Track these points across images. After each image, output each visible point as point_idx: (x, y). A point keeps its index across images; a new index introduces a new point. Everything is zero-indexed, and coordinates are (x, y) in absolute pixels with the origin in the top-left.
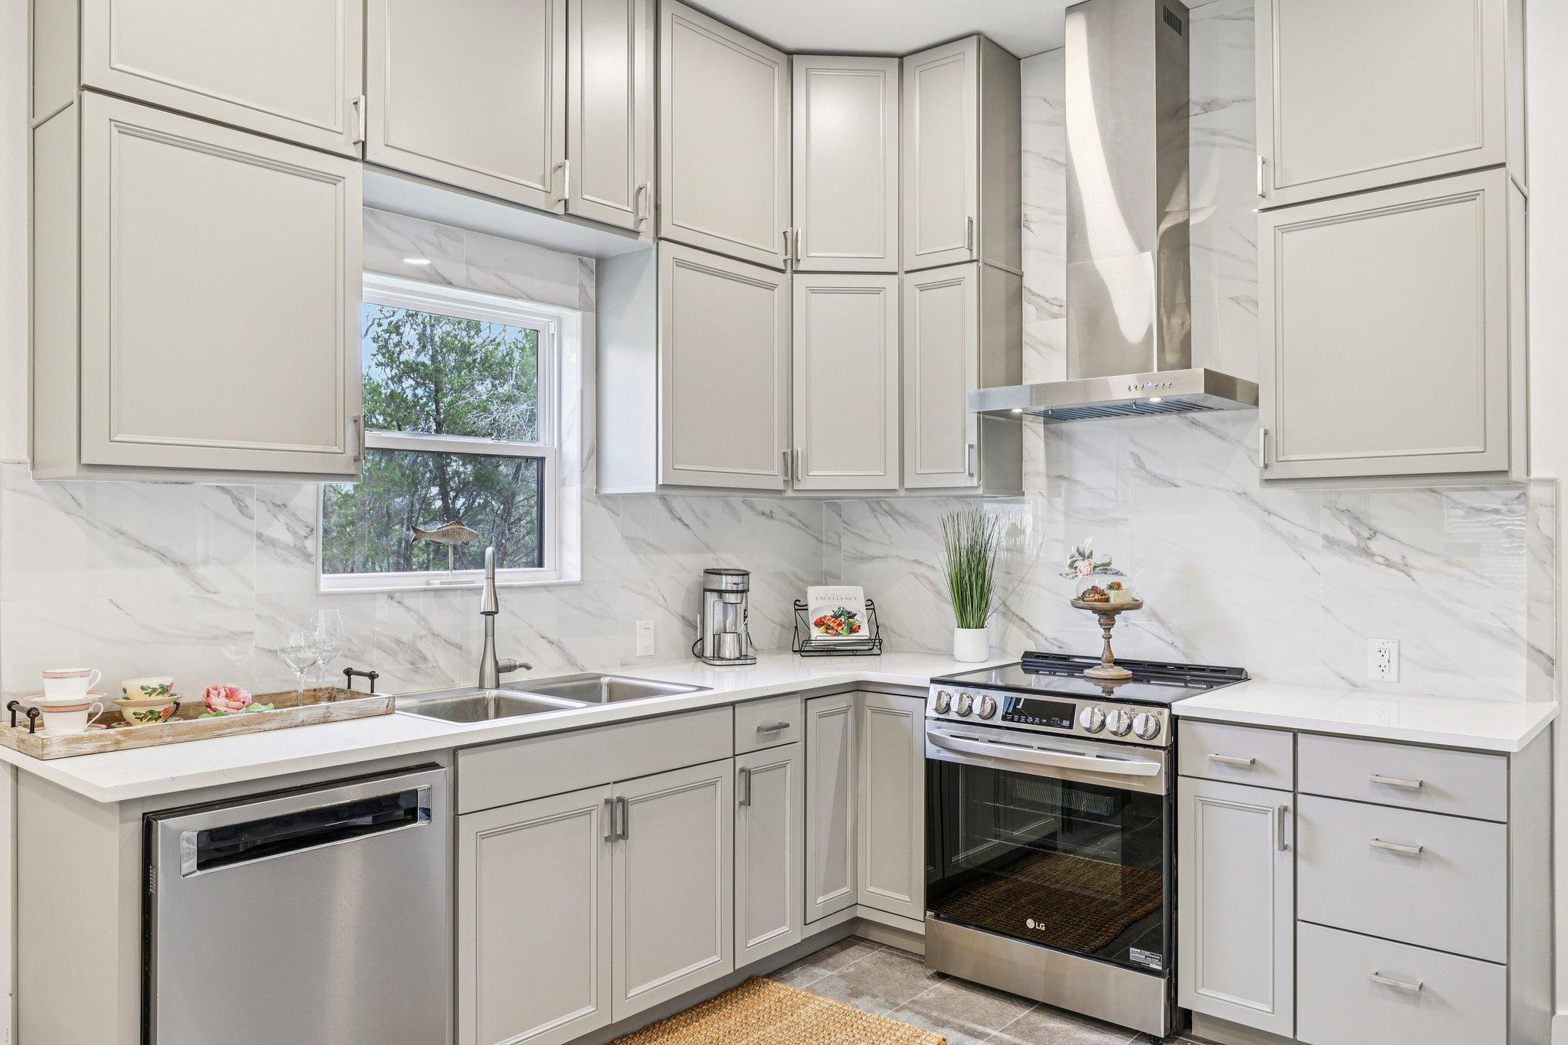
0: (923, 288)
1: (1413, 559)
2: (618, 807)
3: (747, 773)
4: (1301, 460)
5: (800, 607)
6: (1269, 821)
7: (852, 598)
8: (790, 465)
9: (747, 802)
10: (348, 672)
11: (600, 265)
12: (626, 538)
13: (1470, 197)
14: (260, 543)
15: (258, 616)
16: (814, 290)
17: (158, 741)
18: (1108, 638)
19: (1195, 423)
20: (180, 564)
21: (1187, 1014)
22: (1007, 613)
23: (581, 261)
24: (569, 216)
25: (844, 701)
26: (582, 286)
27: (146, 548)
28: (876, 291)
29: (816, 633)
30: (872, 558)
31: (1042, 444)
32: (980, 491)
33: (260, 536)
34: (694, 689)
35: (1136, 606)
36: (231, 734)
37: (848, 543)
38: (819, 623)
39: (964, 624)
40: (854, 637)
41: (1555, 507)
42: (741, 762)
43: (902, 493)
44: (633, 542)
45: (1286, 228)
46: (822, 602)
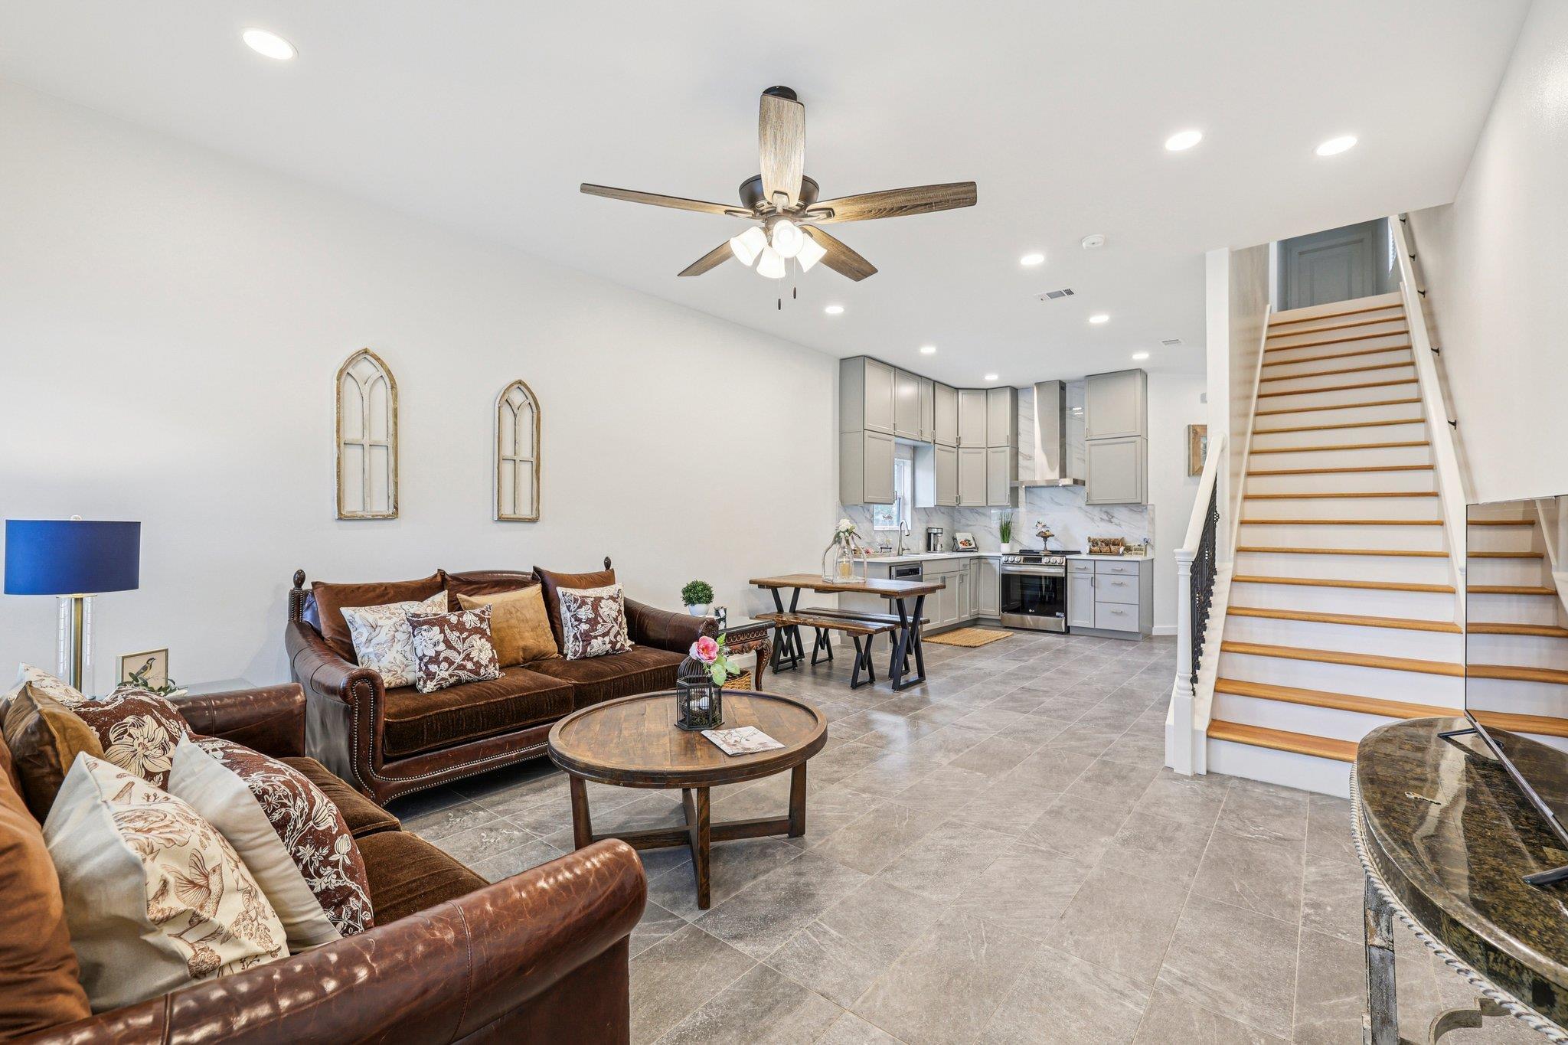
0: (993, 452)
1: (1121, 523)
3: (961, 575)
4: (1095, 500)
5: (954, 539)
6: (1089, 581)
7: (969, 536)
8: (958, 499)
11: (915, 449)
16: (962, 453)
18: (1045, 544)
19: (1070, 491)
21: (1069, 627)
22: (1014, 539)
24: (922, 441)
25: (976, 561)
26: (910, 455)
29: (961, 546)
30: (971, 525)
31: (1024, 493)
32: (1010, 506)
35: (1053, 536)
37: (963, 521)
38: (961, 543)
39: (1004, 542)
40: (971, 546)
41: (1154, 511)
42: (963, 573)
43: (987, 507)
44: (919, 519)
45: (1092, 445)
46: (960, 537)
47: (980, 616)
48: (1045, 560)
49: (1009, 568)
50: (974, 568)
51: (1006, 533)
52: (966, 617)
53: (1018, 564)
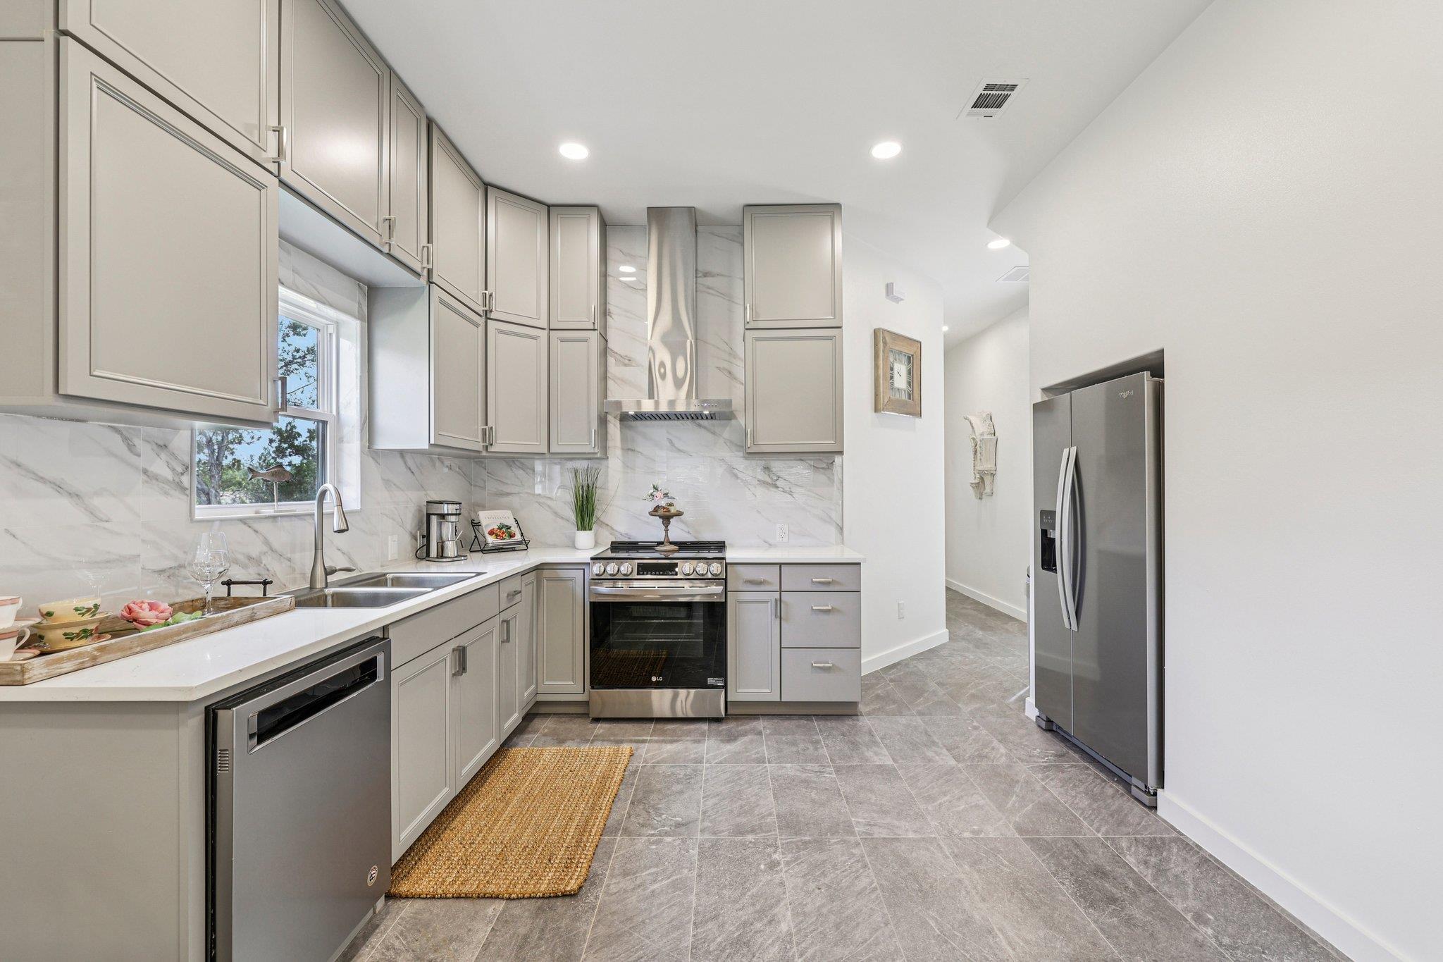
0: (563, 340)
1: (793, 489)
2: (461, 653)
3: (508, 622)
4: (763, 443)
5: (475, 525)
6: (770, 606)
7: (507, 518)
8: (487, 435)
9: (508, 640)
10: (228, 583)
11: (373, 290)
12: (383, 480)
13: (830, 338)
14: (145, 478)
15: (143, 541)
16: (499, 331)
17: (129, 652)
18: (667, 530)
19: (700, 426)
20: (75, 496)
21: (731, 704)
22: (597, 522)
23: (358, 284)
24: (390, 256)
26: (360, 304)
27: (42, 480)
28: (535, 338)
29: (491, 540)
30: (508, 494)
31: (619, 432)
32: (599, 455)
33: (145, 472)
34: (474, 575)
35: (679, 514)
36: (187, 639)
37: (492, 485)
38: (491, 533)
39: (584, 529)
40: (513, 540)
42: (504, 616)
43: (548, 456)
44: (387, 482)
45: (758, 339)
46: (489, 520)
47: (540, 698)
48: (685, 567)
49: (604, 589)
50: (527, 592)
51: (585, 512)
52: (515, 718)
53: (627, 578)
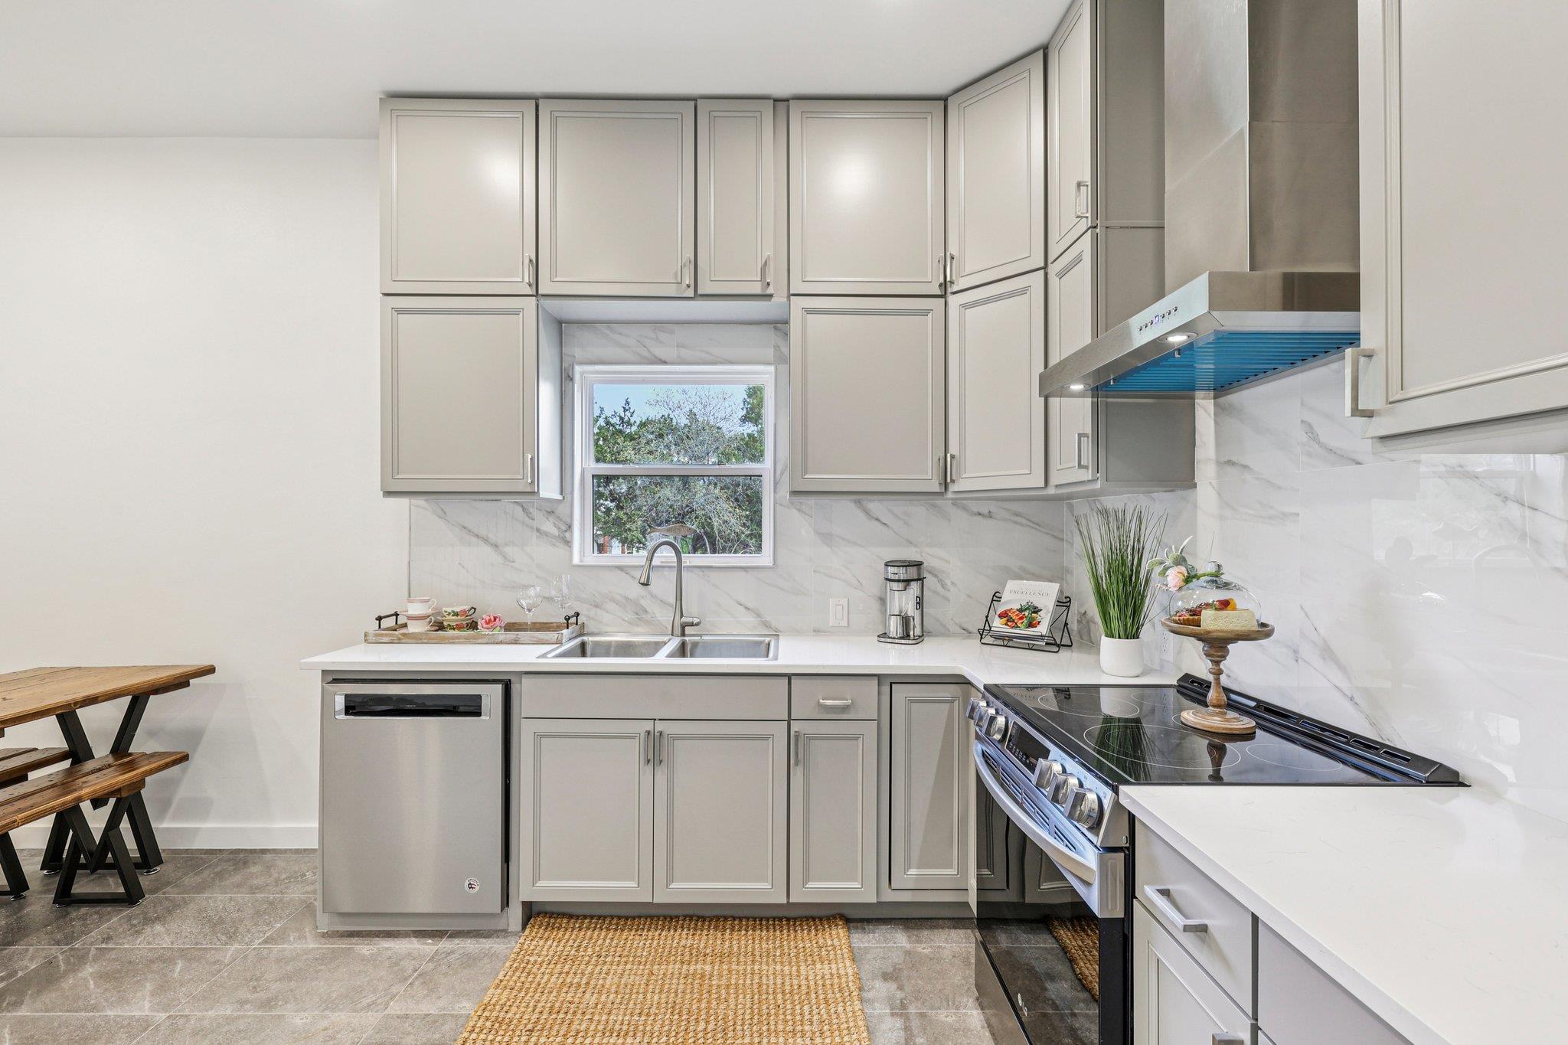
0: (1061, 275)
2: (658, 739)
5: (997, 598)
8: (948, 467)
12: (818, 533)
14: (538, 534)
16: (967, 306)
20: (496, 546)
23: (775, 328)
26: (775, 346)
27: (477, 536)
28: (1022, 291)
29: (998, 624)
32: (1098, 485)
33: (538, 530)
42: (797, 726)
44: (826, 537)
